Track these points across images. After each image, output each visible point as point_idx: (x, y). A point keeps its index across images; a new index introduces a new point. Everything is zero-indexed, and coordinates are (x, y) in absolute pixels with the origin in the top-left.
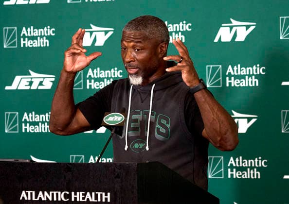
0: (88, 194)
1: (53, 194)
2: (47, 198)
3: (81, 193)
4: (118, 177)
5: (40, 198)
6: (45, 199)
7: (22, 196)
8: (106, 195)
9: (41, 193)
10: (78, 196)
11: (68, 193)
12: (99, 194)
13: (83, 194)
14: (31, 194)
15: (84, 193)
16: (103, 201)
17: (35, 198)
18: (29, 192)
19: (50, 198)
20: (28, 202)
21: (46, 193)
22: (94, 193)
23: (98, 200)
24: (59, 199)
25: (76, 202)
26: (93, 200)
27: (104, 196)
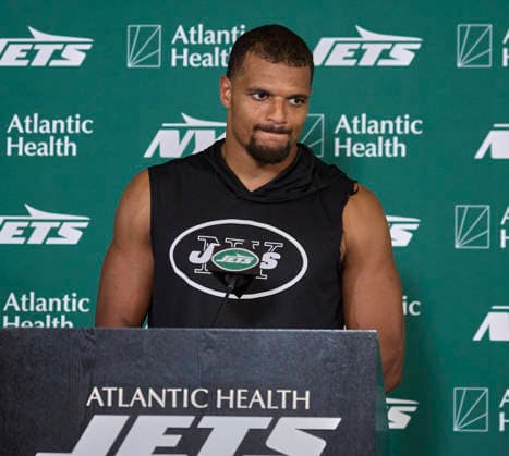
0: (257, 393)
1: (169, 395)
2: (155, 401)
3: (239, 391)
6: (150, 405)
7: (91, 398)
10: (231, 398)
11: (207, 391)
12: (284, 392)
13: (244, 394)
15: (246, 391)
16: (295, 407)
17: (124, 402)
18: (110, 390)
19: (162, 403)
20: (105, 411)
21: (151, 392)
22: (270, 392)
23: (280, 406)
24: (185, 405)
25: (226, 411)
26: (269, 406)
27: (295, 399)
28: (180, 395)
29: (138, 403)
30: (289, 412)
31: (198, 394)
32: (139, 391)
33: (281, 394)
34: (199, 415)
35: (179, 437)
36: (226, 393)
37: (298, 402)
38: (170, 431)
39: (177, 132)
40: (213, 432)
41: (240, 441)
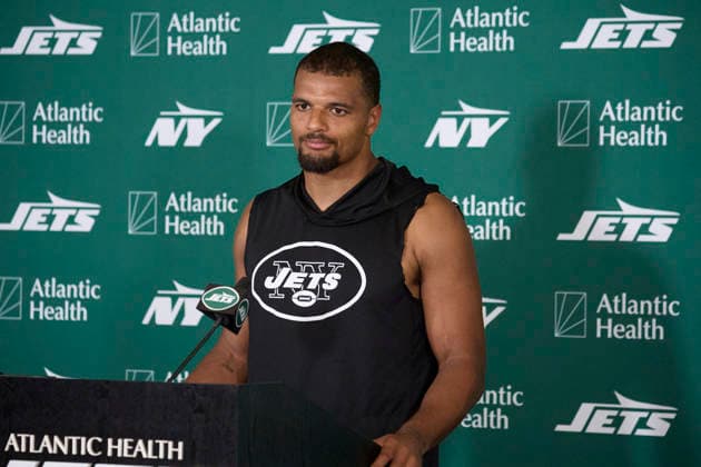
0: (140, 443)
1: (70, 442)
2: (59, 448)
3: (126, 441)
4: (200, 410)
5: (45, 449)
6: (55, 451)
7: (9, 443)
8: (176, 446)
9: (46, 438)
10: (119, 447)
11: (100, 440)
12: (161, 443)
13: (130, 444)
14: (28, 439)
15: (131, 440)
16: (169, 457)
17: (35, 449)
18: (23, 436)
19: (65, 451)
20: (19, 456)
21: (56, 439)
22: (151, 442)
23: (159, 455)
24: (83, 453)
26: (150, 456)
27: (170, 449)
28: (79, 442)
31: (93, 442)
33: (159, 444)
36: (115, 443)
37: (172, 452)
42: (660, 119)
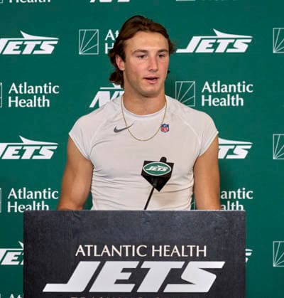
0: (176, 247)
1: (124, 249)
2: (116, 253)
3: (165, 246)
6: (112, 255)
7: (78, 251)
8: (201, 248)
10: (160, 251)
11: (146, 246)
12: (191, 247)
13: (168, 248)
14: (92, 248)
16: (198, 255)
17: (97, 254)
18: (89, 246)
19: (120, 254)
20: (87, 259)
21: (113, 247)
22: (183, 247)
23: (189, 255)
24: (133, 255)
25: (157, 258)
26: (183, 255)
27: (198, 251)
28: (130, 249)
29: (106, 254)
30: (195, 259)
31: (140, 248)
32: (106, 247)
33: (189, 248)
34: (142, 261)
35: (130, 274)
36: (157, 248)
37: (200, 252)
38: (125, 270)
39: (108, 93)
40: (150, 271)
41: (165, 276)
42: (239, 91)
